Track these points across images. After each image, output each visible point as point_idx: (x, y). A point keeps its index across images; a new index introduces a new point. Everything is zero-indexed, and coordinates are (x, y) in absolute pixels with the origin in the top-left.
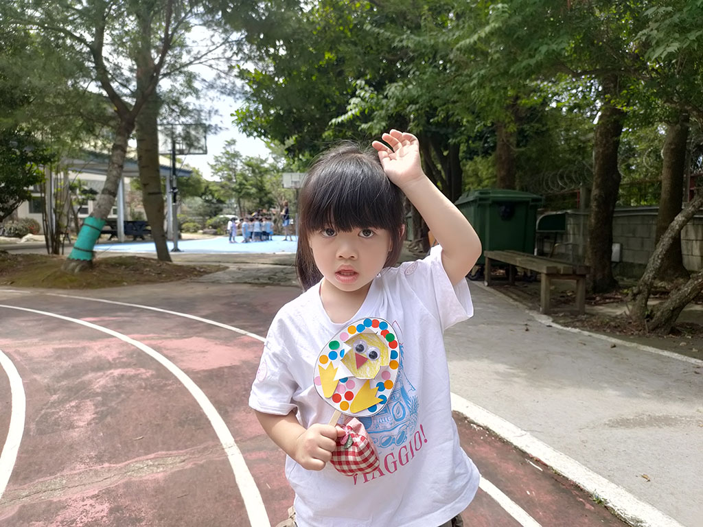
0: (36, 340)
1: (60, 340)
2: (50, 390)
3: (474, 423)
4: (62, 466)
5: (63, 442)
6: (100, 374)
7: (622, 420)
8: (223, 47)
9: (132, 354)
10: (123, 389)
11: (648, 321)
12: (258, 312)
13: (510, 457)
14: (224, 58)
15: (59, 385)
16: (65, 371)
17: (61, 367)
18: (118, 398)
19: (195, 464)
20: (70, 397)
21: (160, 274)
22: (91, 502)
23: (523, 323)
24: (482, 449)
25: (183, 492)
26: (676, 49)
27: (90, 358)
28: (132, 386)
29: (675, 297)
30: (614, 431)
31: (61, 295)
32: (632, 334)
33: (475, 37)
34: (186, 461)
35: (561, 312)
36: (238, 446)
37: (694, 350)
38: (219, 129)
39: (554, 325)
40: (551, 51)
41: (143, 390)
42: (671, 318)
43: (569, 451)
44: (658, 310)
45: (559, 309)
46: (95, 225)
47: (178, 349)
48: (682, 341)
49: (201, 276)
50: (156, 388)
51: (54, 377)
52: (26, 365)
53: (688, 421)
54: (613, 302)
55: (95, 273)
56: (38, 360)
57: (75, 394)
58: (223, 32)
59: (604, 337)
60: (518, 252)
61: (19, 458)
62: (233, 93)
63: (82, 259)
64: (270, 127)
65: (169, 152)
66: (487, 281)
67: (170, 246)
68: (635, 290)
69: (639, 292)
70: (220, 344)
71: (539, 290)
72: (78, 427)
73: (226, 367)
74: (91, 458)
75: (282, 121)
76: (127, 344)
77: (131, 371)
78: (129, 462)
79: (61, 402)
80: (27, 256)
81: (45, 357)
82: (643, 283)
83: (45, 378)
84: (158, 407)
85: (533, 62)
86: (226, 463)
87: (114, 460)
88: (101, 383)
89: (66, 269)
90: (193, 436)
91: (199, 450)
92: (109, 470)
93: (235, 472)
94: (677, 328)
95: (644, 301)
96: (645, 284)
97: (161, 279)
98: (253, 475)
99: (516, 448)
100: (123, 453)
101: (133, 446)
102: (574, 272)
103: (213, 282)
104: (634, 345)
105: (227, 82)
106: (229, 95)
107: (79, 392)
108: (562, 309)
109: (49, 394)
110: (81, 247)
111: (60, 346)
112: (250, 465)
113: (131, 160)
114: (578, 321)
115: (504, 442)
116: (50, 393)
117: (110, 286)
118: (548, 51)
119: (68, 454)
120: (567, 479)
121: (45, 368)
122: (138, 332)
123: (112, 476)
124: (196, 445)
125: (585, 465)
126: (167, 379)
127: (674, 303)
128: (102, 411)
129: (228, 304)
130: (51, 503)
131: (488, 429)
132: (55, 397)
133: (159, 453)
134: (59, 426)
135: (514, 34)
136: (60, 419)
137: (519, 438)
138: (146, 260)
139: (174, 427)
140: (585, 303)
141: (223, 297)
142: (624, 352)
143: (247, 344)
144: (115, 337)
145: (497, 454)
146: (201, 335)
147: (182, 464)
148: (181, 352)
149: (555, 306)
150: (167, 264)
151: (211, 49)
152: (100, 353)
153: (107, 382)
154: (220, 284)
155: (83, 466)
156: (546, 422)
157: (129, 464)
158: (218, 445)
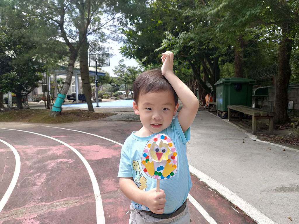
0: (31, 146)
1: (41, 146)
2: (30, 168)
3: (210, 188)
4: (26, 203)
5: (29, 192)
6: (52, 161)
7: (283, 188)
8: (112, 20)
9: (68, 152)
10: (59, 168)
12: (125, 133)
13: (224, 205)
14: (113, 25)
15: (35, 166)
16: (39, 160)
17: (38, 158)
18: (56, 172)
19: (81, 204)
20: (37, 172)
21: (88, 117)
22: (32, 220)
23: (242, 139)
24: (211, 201)
25: (72, 217)
27: (51, 154)
28: (64, 167)
30: (278, 193)
31: (47, 126)
32: (294, 144)
33: (216, 9)
34: (77, 203)
35: (262, 133)
36: (101, 196)
38: (112, 55)
39: (257, 140)
40: (252, 14)
41: (68, 169)
43: (253, 203)
45: (261, 132)
46: (62, 97)
47: (87, 150)
49: (105, 117)
50: (73, 168)
51: (34, 162)
52: (24, 157)
54: (288, 129)
55: (62, 117)
56: (29, 154)
57: (40, 170)
59: (280, 146)
60: (243, 106)
61: (10, 199)
62: (118, 40)
63: (57, 111)
64: (135, 53)
65: (94, 66)
66: (229, 119)
68: (296, 124)
70: (105, 148)
71: (252, 122)
72: (37, 185)
73: (105, 159)
74: (38, 200)
75: (140, 51)
76: (67, 147)
77: (65, 160)
78: (53, 202)
79: (33, 174)
80: (36, 110)
81: (33, 154)
83: (30, 163)
84: (72, 177)
85: (243, 19)
86: (94, 204)
87: (48, 201)
88: (52, 165)
89: (50, 115)
90: (83, 190)
91: (84, 197)
92: (44, 206)
93: (97, 209)
97: (89, 119)
98: (104, 211)
99: (228, 200)
100: (52, 198)
101: (57, 194)
102: (268, 115)
103: (109, 120)
104: (295, 150)
105: (115, 35)
106: (116, 41)
109: (29, 170)
110: (57, 106)
111: (40, 149)
112: (104, 205)
113: (78, 69)
114: (269, 138)
115: (223, 198)
116: (30, 169)
117: (68, 122)
118: (250, 14)
119: (29, 197)
120: (250, 218)
121: (31, 158)
122: (73, 143)
123: (45, 208)
124: (83, 195)
125: (260, 211)
126: (79, 163)
128: (49, 178)
129: (113, 130)
130: (16, 220)
131: (216, 191)
132: (32, 171)
133: (67, 198)
134: (29, 184)
135: (235, 7)
136: (30, 181)
137: (230, 196)
138: (83, 111)
139: (76, 186)
140: (274, 129)
141: (112, 127)
142: (289, 153)
143: (116, 148)
144: (63, 144)
145: (218, 204)
146: (98, 143)
147: (75, 204)
148: (88, 152)
149: (260, 131)
150: (92, 112)
151: (108, 22)
152: (55, 152)
153: (54, 165)
154: (112, 121)
155: (34, 203)
156: (245, 188)
157: (53, 203)
158: (92, 195)
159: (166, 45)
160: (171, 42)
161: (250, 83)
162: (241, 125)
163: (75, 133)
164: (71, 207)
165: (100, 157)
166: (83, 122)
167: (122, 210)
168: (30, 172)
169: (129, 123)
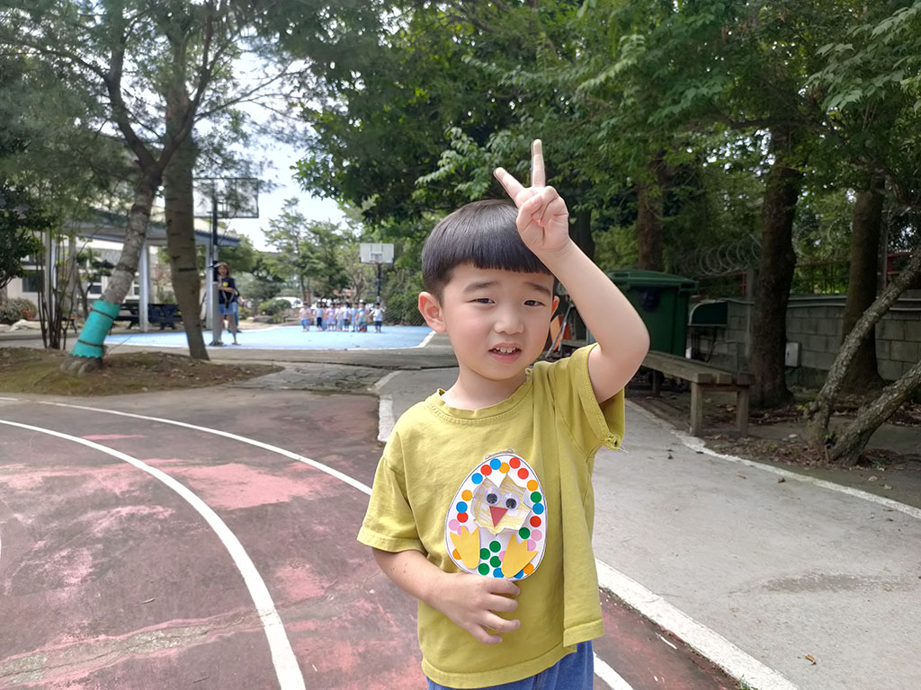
0: (20, 466)
1: (53, 466)
2: (34, 534)
4: (44, 639)
5: (47, 606)
6: (103, 512)
7: (787, 581)
8: (280, 80)
9: (147, 486)
10: (130, 534)
11: (829, 448)
12: (318, 429)
13: (635, 629)
14: (281, 94)
15: (47, 527)
16: (57, 508)
17: (52, 503)
18: (124, 546)
19: (220, 637)
20: (60, 545)
21: (192, 376)
22: (79, 687)
23: (665, 448)
25: (202, 674)
26: (858, 97)
27: (92, 491)
28: (145, 529)
29: (864, 415)
30: (775, 595)
31: (58, 404)
32: (808, 464)
33: (602, 77)
34: (209, 633)
35: (718, 433)
36: (279, 614)
37: (886, 487)
38: (273, 186)
39: (707, 451)
40: (700, 96)
41: (157, 535)
42: (859, 443)
43: (713, 622)
44: (842, 433)
45: (715, 430)
46: (107, 310)
47: (208, 479)
48: (872, 475)
49: (247, 379)
50: (175, 533)
51: (42, 516)
52: (4, 499)
53: (872, 583)
54: (785, 421)
55: (105, 375)
56: (21, 492)
57: (67, 540)
58: (279, 62)
59: (770, 468)
60: (664, 354)
62: (292, 140)
63: (89, 356)
64: (342, 183)
65: (208, 215)
67: (208, 338)
68: (812, 406)
69: (818, 410)
70: (265, 473)
71: (690, 403)
72: (69, 585)
73: (271, 505)
74: (83, 628)
75: (358, 176)
76: (141, 472)
77: (144, 510)
78: (132, 633)
79: (48, 551)
80: (16, 350)
81: (32, 489)
82: (822, 398)
83: (30, 518)
84: (177, 559)
85: (677, 109)
86: (261, 635)
87: (113, 630)
88: (104, 525)
89: (66, 369)
90: (220, 598)
91: (227, 618)
92: (105, 645)
93: (272, 649)
94: (868, 457)
95: (823, 421)
96: (826, 398)
97: (193, 383)
98: (296, 653)
99: (644, 617)
100: (126, 620)
101: (140, 611)
102: (734, 382)
103: (262, 388)
104: (809, 479)
105: (284, 125)
106: (287, 142)
107: (74, 537)
108: (719, 430)
109: (32, 539)
110: (88, 340)
111: (53, 474)
112: (293, 639)
113: (157, 225)
114: (738, 446)
115: (630, 609)
116: (34, 537)
117: (125, 393)
118: (696, 96)
119: (52, 622)
120: (708, 660)
121: (30, 504)
122: (157, 456)
123: (108, 652)
124: (223, 611)
125: (733, 642)
126: (192, 521)
127: (861, 424)
128: (102, 564)
129: (280, 419)
131: (609, 592)
132: (41, 544)
133: (174, 621)
134: (43, 583)
135: (653, 73)
136: (45, 574)
137: (648, 604)
138: (175, 358)
139: (195, 587)
140: (749, 421)
141: (274, 409)
142: (795, 489)
143: (301, 473)
144: (126, 462)
145: (619, 626)
146: (240, 460)
147: (203, 636)
148: (212, 484)
149: (710, 426)
150: (202, 363)
151: (264, 82)
152: (104, 483)
153: (111, 523)
154: (270, 389)
155: (71, 639)
156: (686, 583)
157: (133, 636)
158: (251, 611)
159: (451, 165)
160: (467, 159)
161: (683, 290)
162: (658, 408)
163: (156, 426)
164: (193, 648)
165: (256, 501)
166: (175, 391)
167: (350, 652)
168: (37, 546)
169: (327, 397)
